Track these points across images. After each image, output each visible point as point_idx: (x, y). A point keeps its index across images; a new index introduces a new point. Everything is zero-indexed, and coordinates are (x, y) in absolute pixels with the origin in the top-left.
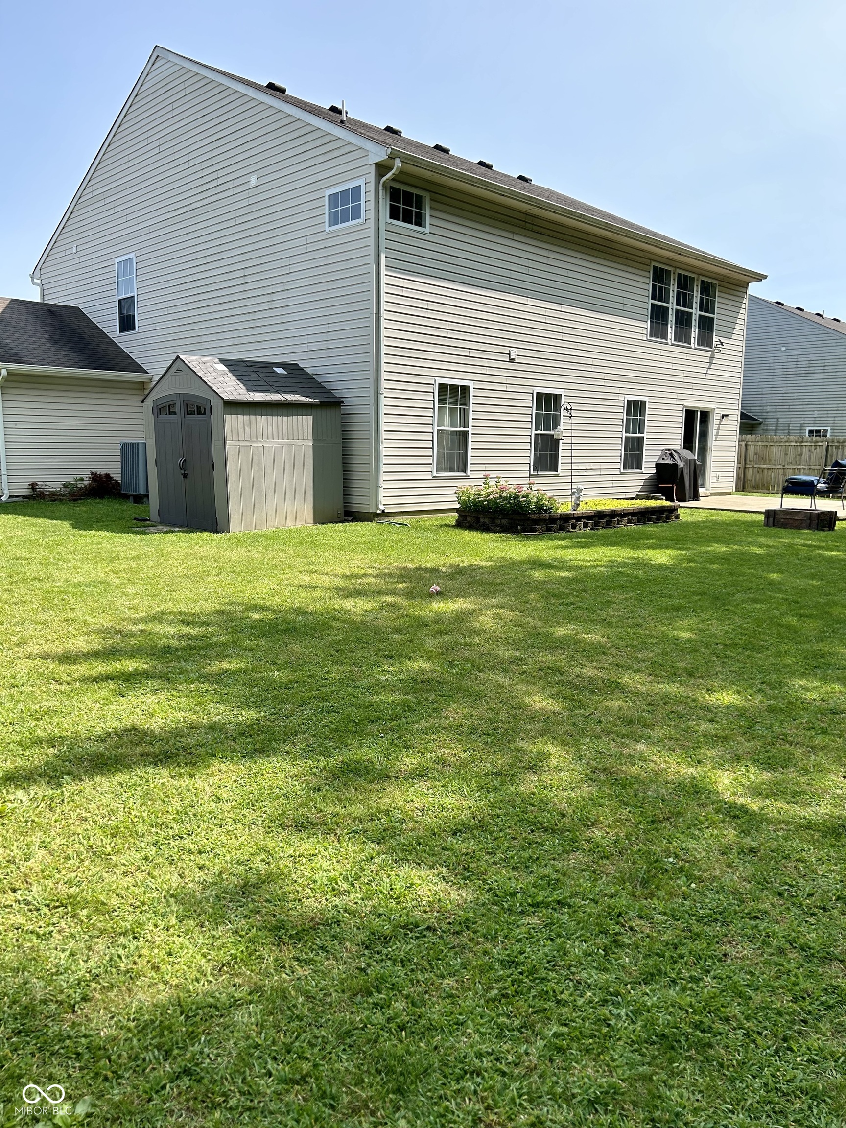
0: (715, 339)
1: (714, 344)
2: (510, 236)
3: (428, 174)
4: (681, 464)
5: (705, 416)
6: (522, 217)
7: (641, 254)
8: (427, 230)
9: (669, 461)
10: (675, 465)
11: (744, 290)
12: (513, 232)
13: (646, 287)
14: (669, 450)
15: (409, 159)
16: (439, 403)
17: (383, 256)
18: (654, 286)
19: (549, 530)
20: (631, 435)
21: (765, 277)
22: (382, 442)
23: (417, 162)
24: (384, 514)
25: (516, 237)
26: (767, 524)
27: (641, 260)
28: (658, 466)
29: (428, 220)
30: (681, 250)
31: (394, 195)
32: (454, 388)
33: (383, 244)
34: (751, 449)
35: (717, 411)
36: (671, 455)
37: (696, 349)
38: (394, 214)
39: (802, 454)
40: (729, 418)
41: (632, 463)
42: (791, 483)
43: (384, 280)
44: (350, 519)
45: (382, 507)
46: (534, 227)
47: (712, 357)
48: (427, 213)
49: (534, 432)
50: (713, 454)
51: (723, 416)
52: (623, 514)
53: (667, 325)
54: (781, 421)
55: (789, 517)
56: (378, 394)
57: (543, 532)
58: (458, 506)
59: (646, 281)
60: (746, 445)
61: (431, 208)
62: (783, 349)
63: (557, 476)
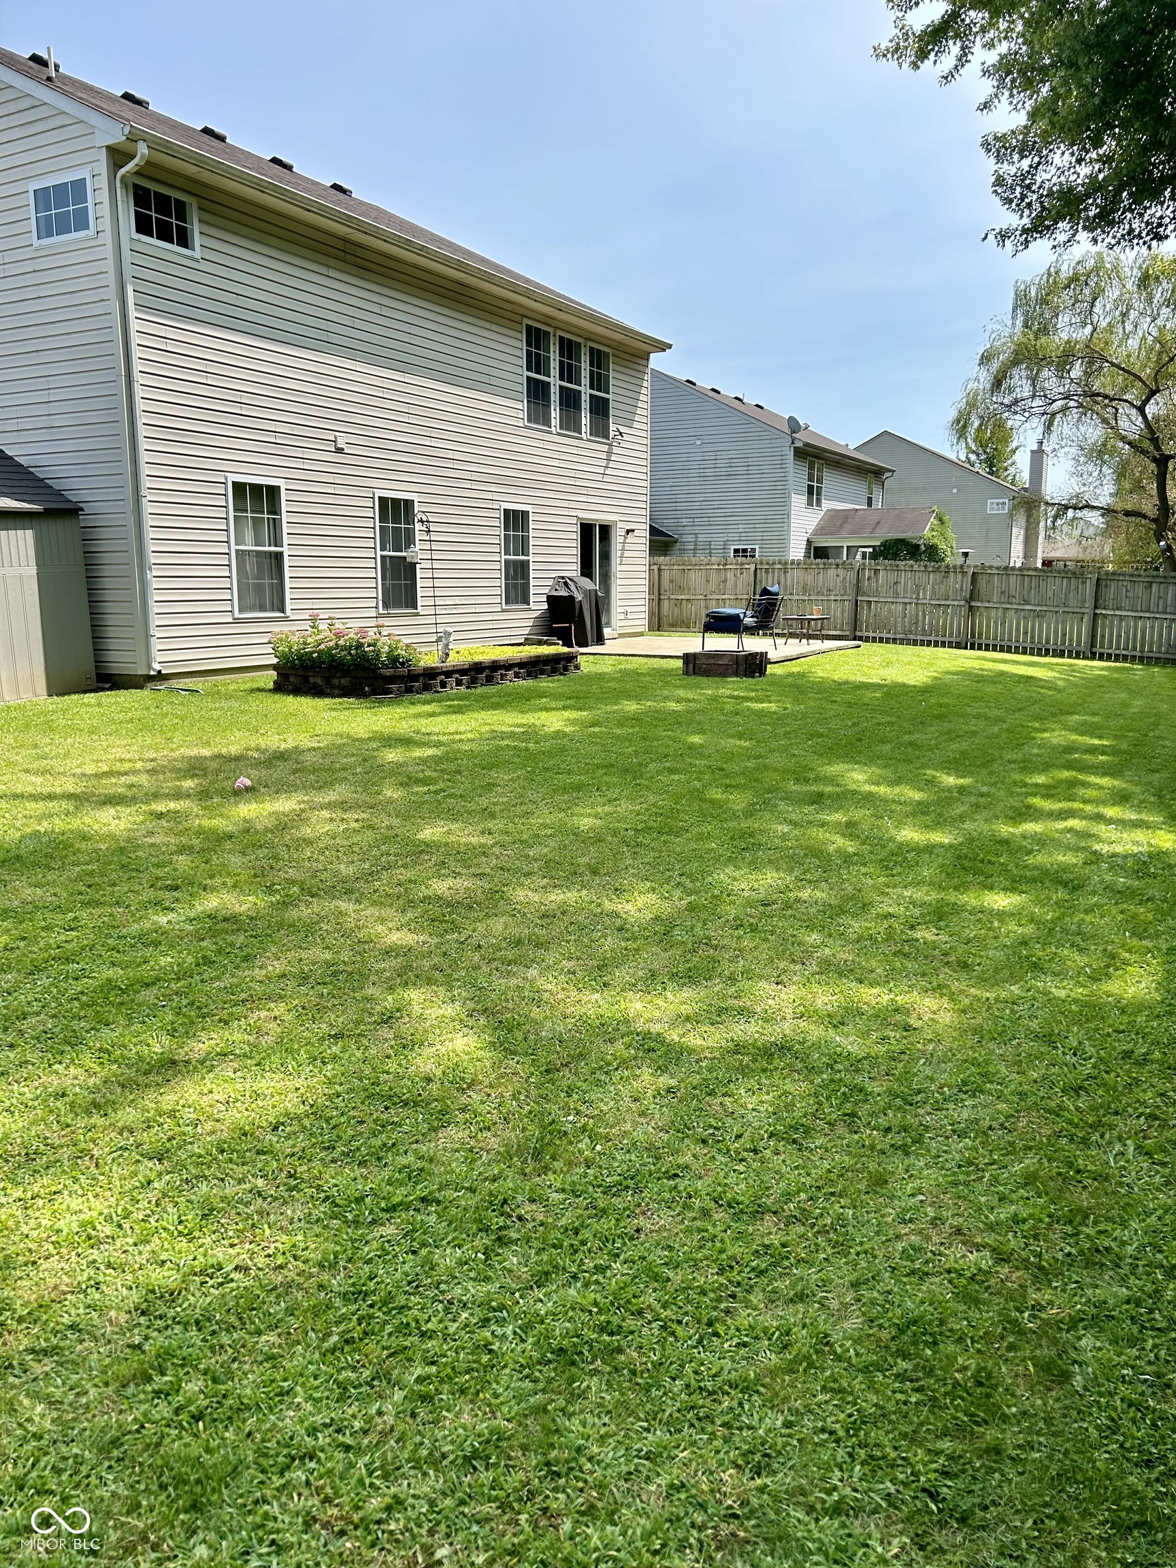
0: (612, 427)
1: (612, 434)
2: (324, 270)
3: (191, 170)
4: (579, 597)
5: (605, 530)
6: (340, 244)
7: (509, 307)
8: (197, 253)
9: (563, 593)
10: (571, 598)
11: (644, 362)
12: (328, 266)
13: (519, 353)
14: (563, 578)
15: (159, 145)
16: (235, 510)
17: (130, 290)
18: (529, 354)
19: (409, 690)
20: (512, 557)
21: (670, 346)
22: (150, 569)
23: (172, 149)
24: (160, 677)
25: (332, 273)
26: (686, 673)
27: (510, 315)
28: (550, 599)
29: (197, 239)
30: (562, 305)
31: (141, 197)
32: (256, 489)
33: (129, 271)
34: (666, 575)
35: (620, 525)
36: (566, 584)
37: (588, 440)
38: (143, 226)
39: (726, 580)
40: (636, 533)
41: (517, 597)
42: (713, 617)
43: (134, 325)
44: (107, 686)
45: (157, 667)
46: (358, 260)
47: (610, 453)
48: (196, 229)
49: (379, 553)
50: (619, 582)
51: (628, 532)
52: (508, 666)
53: (549, 406)
54: (701, 538)
55: (712, 661)
56: (138, 497)
57: (400, 694)
58: (275, 661)
59: (518, 344)
60: (659, 570)
61: (200, 221)
62: (699, 442)
63: (417, 615)
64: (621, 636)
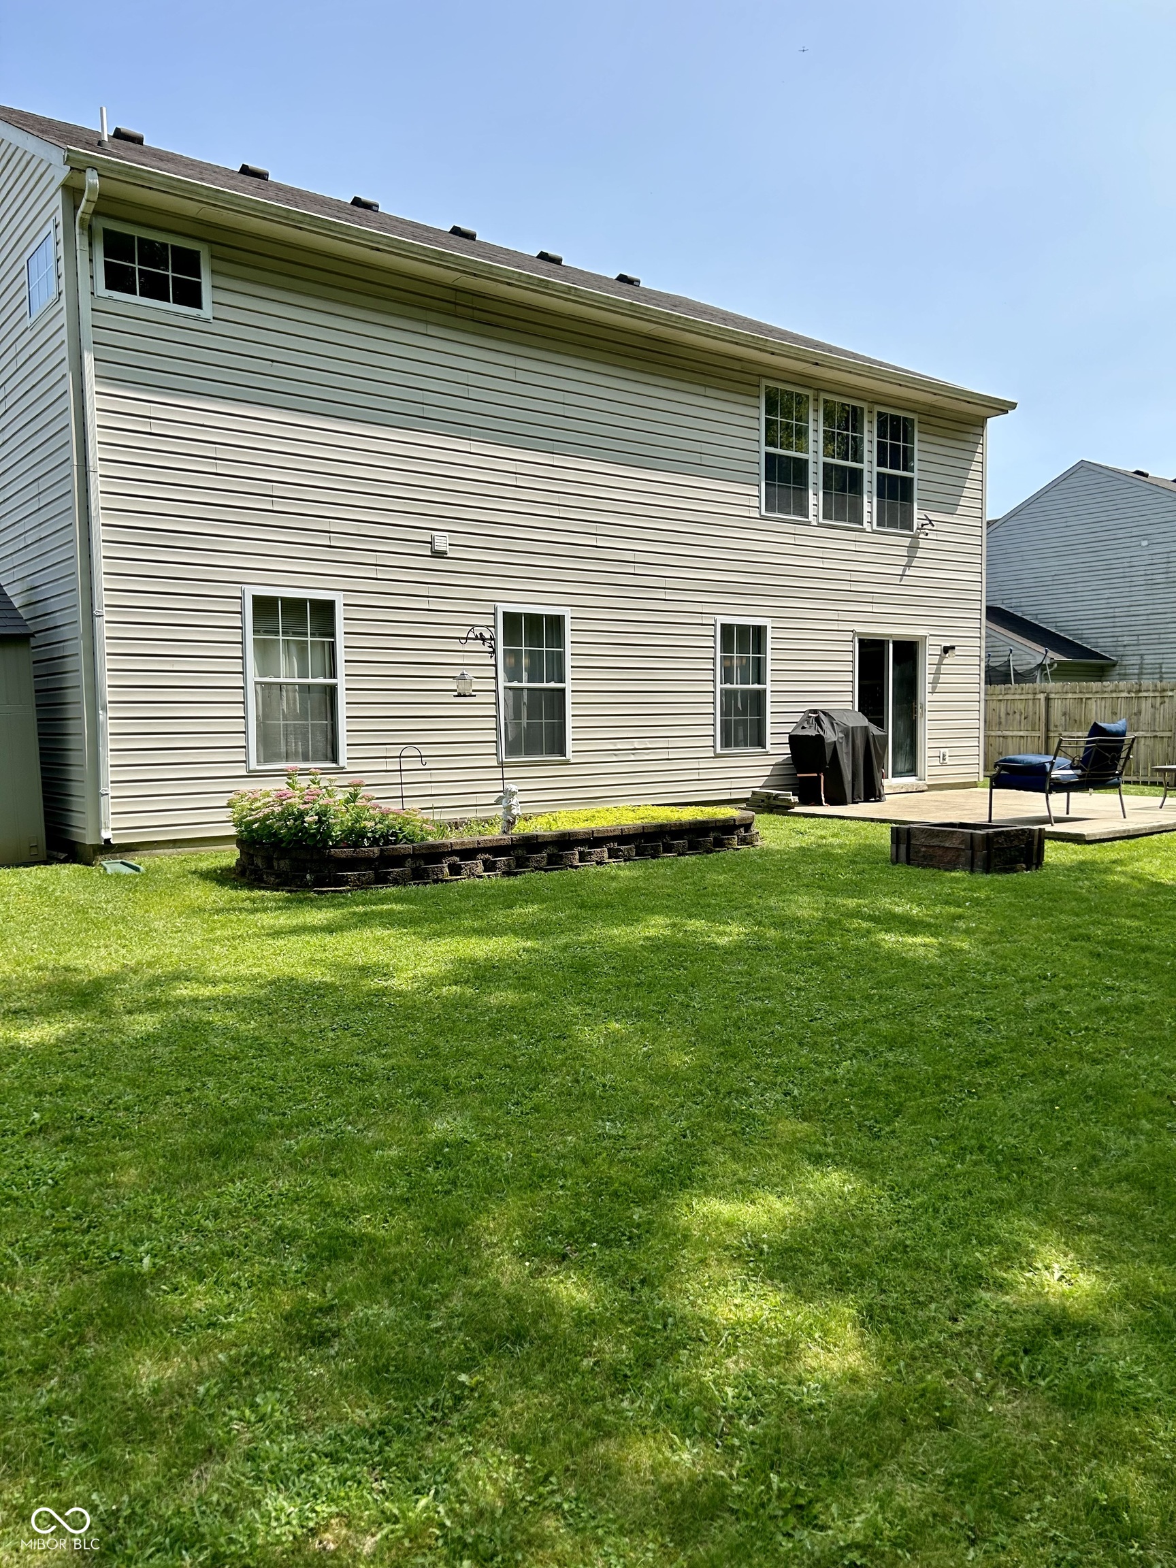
0: (917, 514)
1: (916, 523)
2: (420, 328)
3: (191, 208)
4: (830, 736)
5: (908, 651)
6: (449, 295)
7: (737, 366)
8: (207, 310)
9: (811, 732)
10: (820, 738)
11: (979, 431)
12: (426, 322)
13: (754, 424)
14: (815, 711)
15: (119, 172)
16: (255, 632)
17: (88, 358)
18: (769, 424)
19: (382, 880)
21: (1013, 406)
22: (104, 709)
23: (150, 181)
24: (107, 848)
25: (432, 330)
26: (896, 860)
27: (737, 376)
28: (794, 741)
29: (207, 295)
30: (819, 355)
31: (116, 246)
32: (294, 607)
33: (88, 335)
34: (1057, 706)
35: (930, 641)
36: (818, 720)
37: (874, 532)
38: (117, 280)
39: (1140, 712)
40: (957, 651)
41: (745, 736)
42: (1004, 768)
43: (93, 402)
45: (106, 834)
46: (477, 313)
47: (913, 548)
48: (206, 282)
50: (928, 716)
51: (946, 650)
52: (594, 840)
53: (807, 490)
54: (1149, 659)
55: (935, 842)
56: (91, 617)
57: (363, 885)
58: (233, 831)
59: (754, 413)
60: (1048, 699)
61: (213, 272)
62: (1145, 543)
63: (567, 763)
64: (932, 788)
